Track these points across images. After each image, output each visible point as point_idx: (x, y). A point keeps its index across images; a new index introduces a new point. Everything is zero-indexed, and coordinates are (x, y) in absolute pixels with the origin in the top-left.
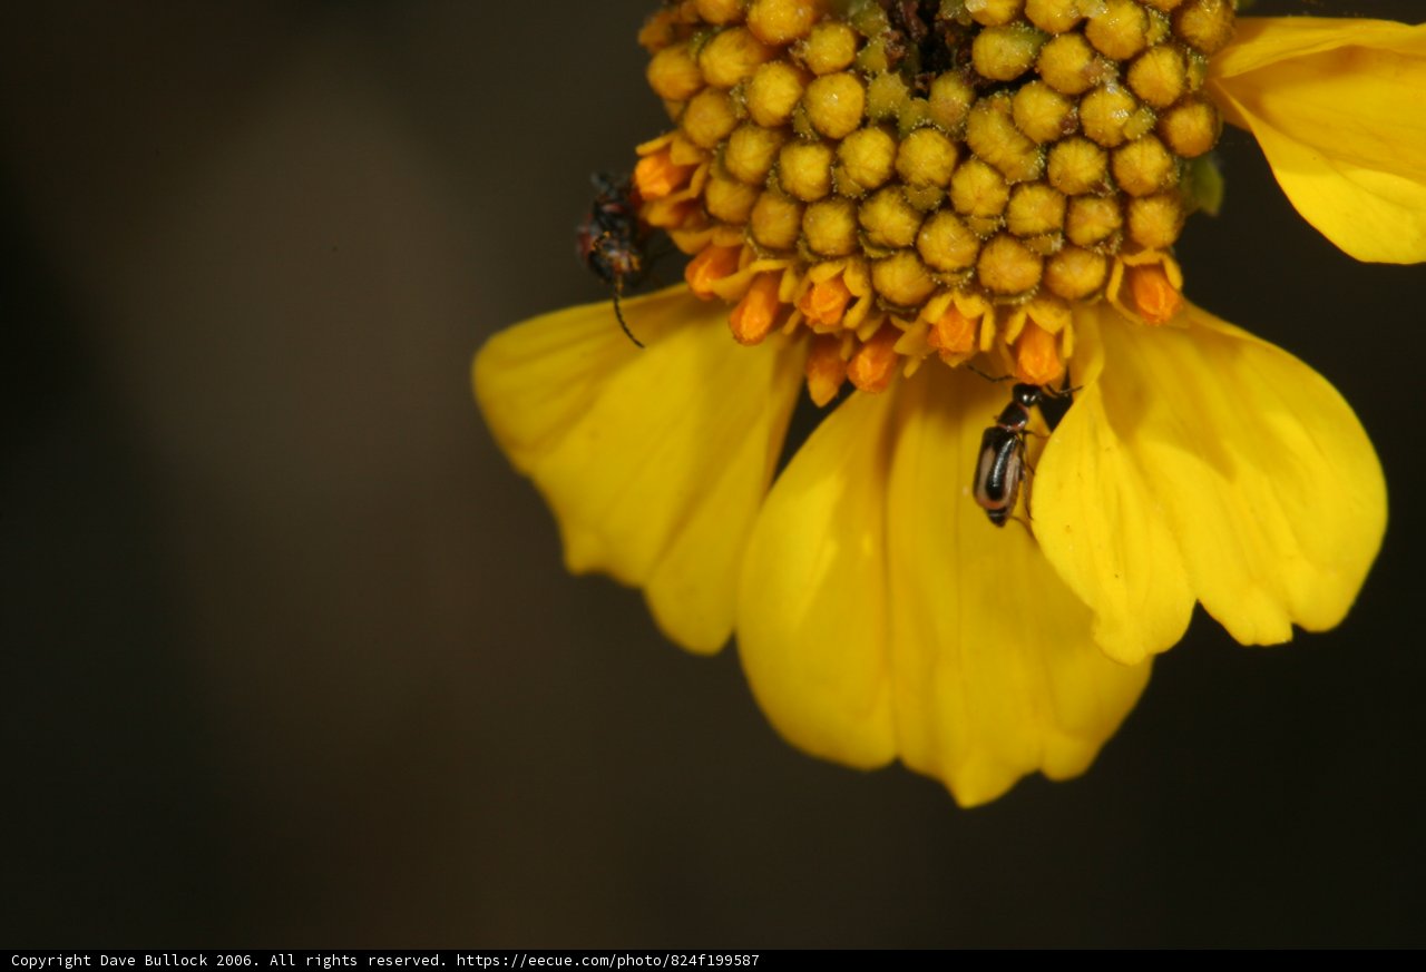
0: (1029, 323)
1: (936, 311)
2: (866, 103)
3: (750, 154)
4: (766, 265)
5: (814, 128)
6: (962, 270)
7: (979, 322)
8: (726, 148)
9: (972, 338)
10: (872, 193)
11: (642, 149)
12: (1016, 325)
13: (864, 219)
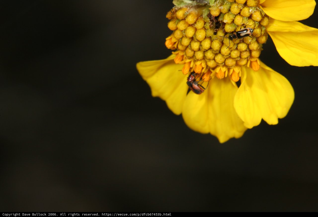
0: (234, 71)
1: (218, 70)
2: (206, 35)
3: (186, 42)
4: (188, 61)
5: (197, 39)
6: (222, 63)
7: (225, 72)
8: (182, 40)
9: (224, 75)
10: (207, 51)
11: (167, 39)
12: (231, 71)
13: (205, 55)
